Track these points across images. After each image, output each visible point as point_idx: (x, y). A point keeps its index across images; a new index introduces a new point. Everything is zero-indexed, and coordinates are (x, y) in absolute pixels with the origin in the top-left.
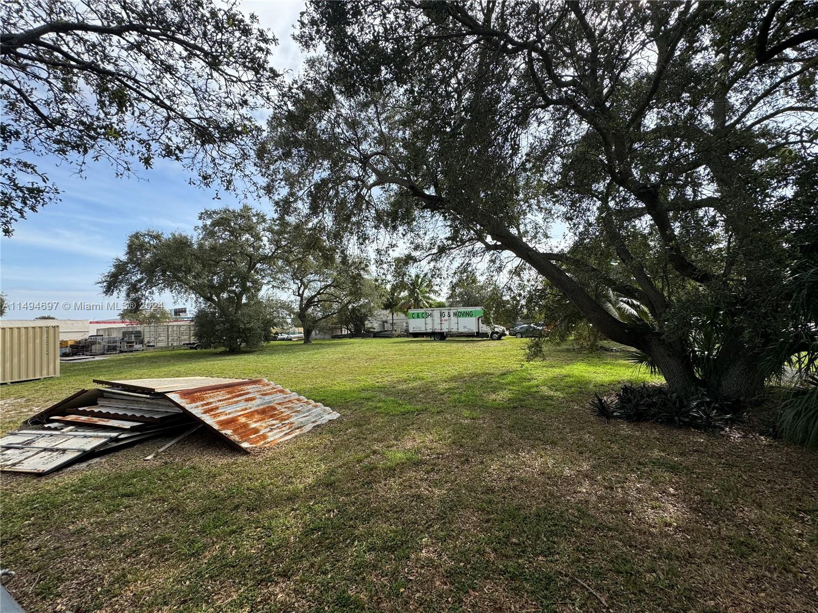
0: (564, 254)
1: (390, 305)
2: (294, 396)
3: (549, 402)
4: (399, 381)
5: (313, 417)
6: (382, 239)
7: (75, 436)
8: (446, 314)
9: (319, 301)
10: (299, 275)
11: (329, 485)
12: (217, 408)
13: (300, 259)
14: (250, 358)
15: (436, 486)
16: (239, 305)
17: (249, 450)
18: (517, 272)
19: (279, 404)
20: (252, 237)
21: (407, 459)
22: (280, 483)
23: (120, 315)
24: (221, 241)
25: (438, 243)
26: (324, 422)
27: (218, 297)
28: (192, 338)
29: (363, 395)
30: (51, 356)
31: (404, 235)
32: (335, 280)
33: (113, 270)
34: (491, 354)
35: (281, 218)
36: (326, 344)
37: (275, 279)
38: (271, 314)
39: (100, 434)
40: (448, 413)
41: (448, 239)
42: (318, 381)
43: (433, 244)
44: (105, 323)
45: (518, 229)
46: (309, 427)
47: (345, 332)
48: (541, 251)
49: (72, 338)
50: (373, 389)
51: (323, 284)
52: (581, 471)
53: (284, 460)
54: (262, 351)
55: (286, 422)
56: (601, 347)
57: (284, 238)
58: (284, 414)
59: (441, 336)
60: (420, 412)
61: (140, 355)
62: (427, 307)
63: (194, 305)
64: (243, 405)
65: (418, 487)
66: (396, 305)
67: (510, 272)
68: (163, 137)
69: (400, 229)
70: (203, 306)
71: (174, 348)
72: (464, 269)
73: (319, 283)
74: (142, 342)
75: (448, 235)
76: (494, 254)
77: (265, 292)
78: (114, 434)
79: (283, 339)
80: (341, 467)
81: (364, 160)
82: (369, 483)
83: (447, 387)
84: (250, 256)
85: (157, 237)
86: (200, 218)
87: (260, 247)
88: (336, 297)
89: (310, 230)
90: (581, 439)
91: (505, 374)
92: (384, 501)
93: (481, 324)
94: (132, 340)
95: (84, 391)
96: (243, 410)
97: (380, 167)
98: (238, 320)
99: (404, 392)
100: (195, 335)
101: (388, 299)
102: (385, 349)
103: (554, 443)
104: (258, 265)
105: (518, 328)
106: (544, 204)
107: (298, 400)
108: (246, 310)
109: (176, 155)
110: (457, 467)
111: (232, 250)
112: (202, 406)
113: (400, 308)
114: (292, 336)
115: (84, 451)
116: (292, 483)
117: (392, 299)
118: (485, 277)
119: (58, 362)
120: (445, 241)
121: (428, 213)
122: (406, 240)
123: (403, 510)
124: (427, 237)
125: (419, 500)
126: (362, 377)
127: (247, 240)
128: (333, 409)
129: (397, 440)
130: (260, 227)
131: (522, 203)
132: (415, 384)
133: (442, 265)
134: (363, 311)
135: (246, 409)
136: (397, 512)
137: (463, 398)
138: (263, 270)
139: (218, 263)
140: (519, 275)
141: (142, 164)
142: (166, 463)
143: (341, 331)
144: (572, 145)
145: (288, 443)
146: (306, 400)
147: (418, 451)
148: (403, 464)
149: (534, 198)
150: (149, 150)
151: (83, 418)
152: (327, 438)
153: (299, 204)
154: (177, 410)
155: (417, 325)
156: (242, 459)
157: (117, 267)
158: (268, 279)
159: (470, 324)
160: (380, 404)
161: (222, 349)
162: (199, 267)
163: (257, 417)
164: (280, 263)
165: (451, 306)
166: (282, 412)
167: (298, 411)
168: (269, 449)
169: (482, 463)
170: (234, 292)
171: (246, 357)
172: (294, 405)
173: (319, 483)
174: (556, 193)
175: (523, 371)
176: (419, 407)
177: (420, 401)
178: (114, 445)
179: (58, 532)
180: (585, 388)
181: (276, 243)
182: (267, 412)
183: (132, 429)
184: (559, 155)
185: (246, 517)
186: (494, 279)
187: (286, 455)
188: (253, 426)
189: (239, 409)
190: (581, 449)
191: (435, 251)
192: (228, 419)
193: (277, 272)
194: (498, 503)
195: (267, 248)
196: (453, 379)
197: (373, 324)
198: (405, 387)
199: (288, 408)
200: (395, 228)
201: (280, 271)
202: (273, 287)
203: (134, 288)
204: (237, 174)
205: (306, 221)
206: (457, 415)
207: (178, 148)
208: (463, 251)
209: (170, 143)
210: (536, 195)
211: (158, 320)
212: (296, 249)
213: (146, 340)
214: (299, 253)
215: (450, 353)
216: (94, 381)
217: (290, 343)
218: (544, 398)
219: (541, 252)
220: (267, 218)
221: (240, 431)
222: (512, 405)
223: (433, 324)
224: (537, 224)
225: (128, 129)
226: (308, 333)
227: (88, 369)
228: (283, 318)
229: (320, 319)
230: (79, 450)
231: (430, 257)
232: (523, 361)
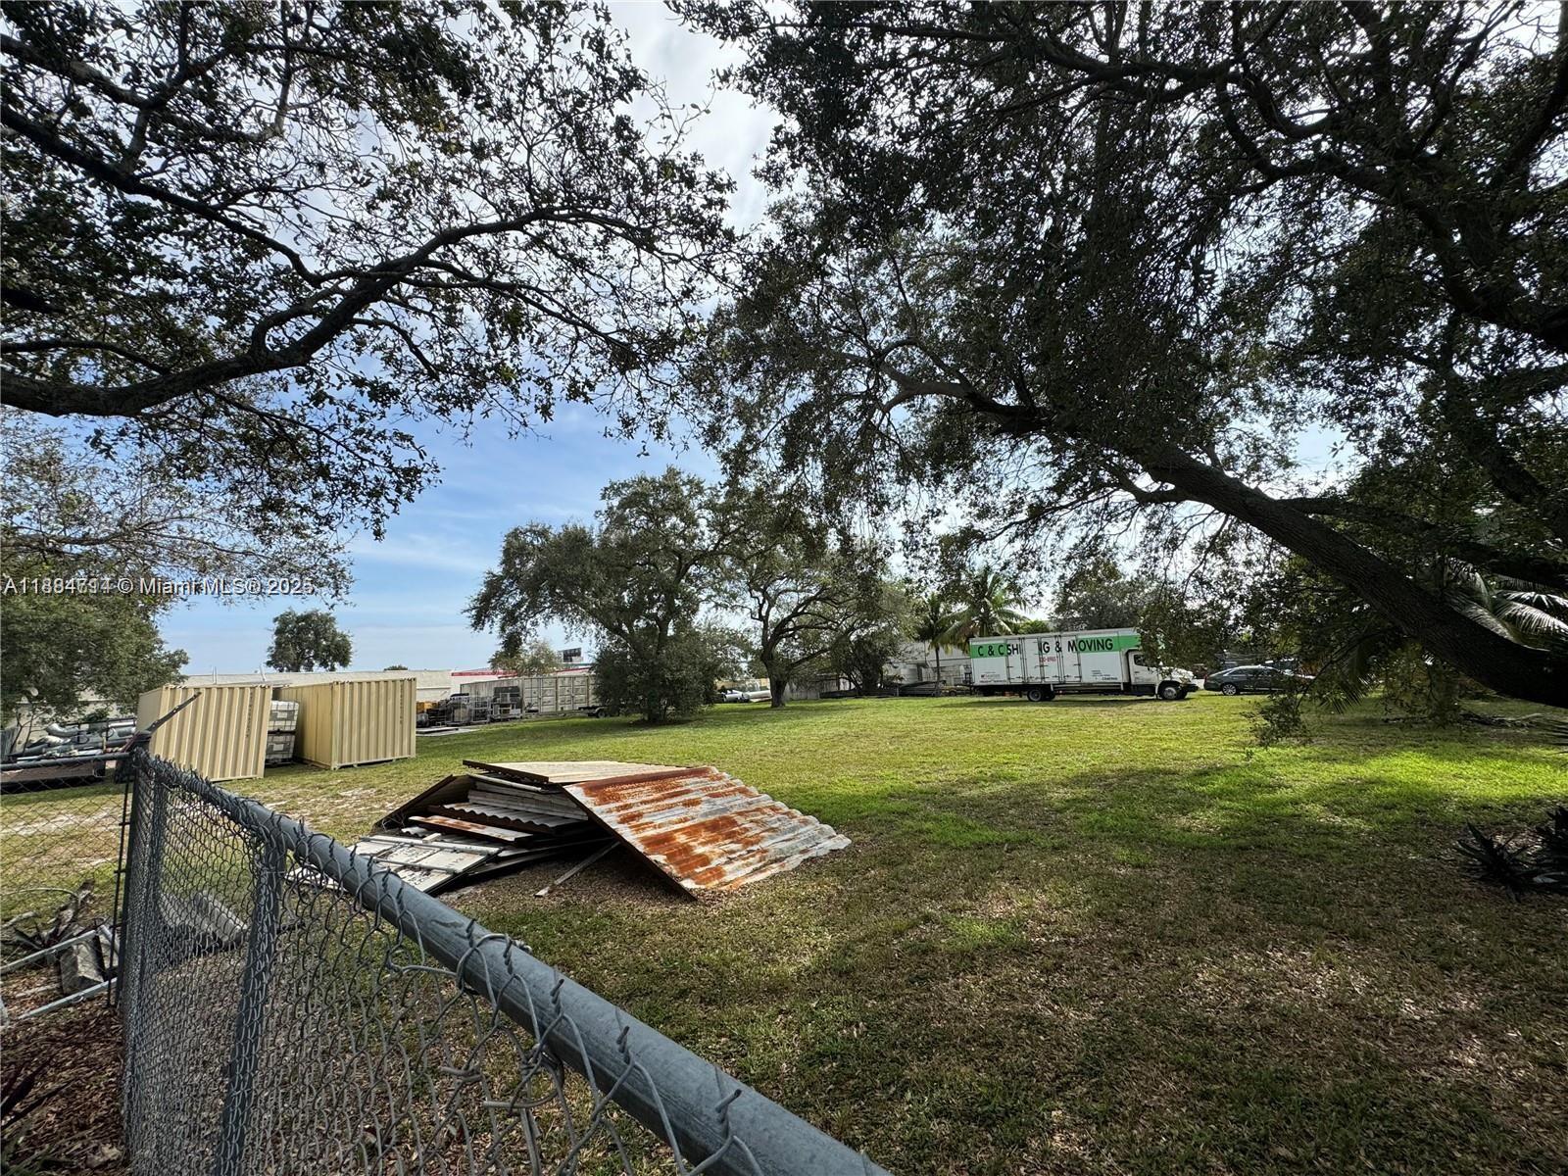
0: (1335, 497)
1: (932, 631)
2: (765, 800)
3: (1332, 839)
4: (961, 782)
5: (802, 842)
6: (914, 504)
7: (442, 849)
8: (1053, 646)
9: (796, 629)
10: (760, 582)
11: (844, 974)
12: (640, 815)
13: (761, 552)
14: (684, 732)
15: (1069, 1002)
16: (663, 639)
17: (694, 894)
18: (1218, 545)
19: (740, 814)
20: (682, 520)
21: (998, 938)
22: (753, 959)
23: (492, 661)
24: (634, 532)
25: (1029, 499)
26: (821, 853)
27: (630, 626)
28: (592, 697)
29: (894, 805)
30: (406, 724)
31: (957, 491)
32: (824, 588)
33: (484, 590)
34: (1164, 730)
35: (733, 482)
36: (811, 709)
37: (719, 591)
38: (713, 654)
39: (475, 848)
40: (1079, 852)
41: (1050, 490)
42: (804, 776)
43: (1016, 505)
44: (470, 674)
45: (1212, 456)
46: (795, 861)
47: (845, 685)
48: (1275, 495)
49: (429, 698)
50: (911, 794)
51: (802, 595)
52: (1452, 1012)
53: (757, 918)
54: (701, 721)
55: (755, 848)
56: (1468, 716)
57: (734, 518)
58: (750, 834)
59: (1043, 693)
60: (1014, 846)
61: (519, 725)
62: (1008, 634)
63: (594, 642)
64: (680, 812)
65: (1030, 999)
66: (944, 630)
67: (1199, 548)
68: (569, 370)
69: (948, 478)
70: (608, 643)
71: (565, 715)
72: (1089, 549)
73: (795, 594)
74: (520, 705)
75: (1051, 483)
76: (1155, 513)
77: (706, 616)
78: (493, 850)
79: (735, 701)
80: (862, 941)
81: (877, 362)
82: (921, 978)
83: (1069, 796)
84: (679, 553)
85: (543, 533)
86: (603, 497)
87: (695, 536)
88: (827, 620)
89: (779, 497)
90: (1441, 935)
91: (1206, 773)
92: (957, 1018)
93: (1133, 666)
94: (508, 699)
95: (451, 779)
96: (681, 821)
97: (904, 368)
98: (662, 665)
99: (975, 804)
100: (596, 693)
101: (926, 621)
102: (927, 718)
103: (1361, 937)
104: (692, 569)
105: (1226, 673)
106: (1274, 392)
107: (773, 809)
108: (673, 648)
109: (585, 394)
110: (1115, 968)
111: (651, 545)
112: (618, 809)
113: (953, 637)
114: (750, 694)
115: (455, 874)
116: (774, 961)
117: (935, 619)
118: (1138, 563)
119: (414, 735)
120: (1042, 496)
121: (1002, 445)
122: (960, 501)
123: (1000, 1044)
124: (1004, 491)
125: (1033, 1028)
126: (886, 772)
127: (674, 527)
128: (838, 830)
129: (970, 899)
130: (694, 503)
131: (1215, 399)
132: (997, 788)
133: (1039, 543)
134: (879, 644)
135: (686, 820)
136: (986, 1045)
137: (1109, 822)
138: (699, 577)
139: (629, 569)
140: (1223, 553)
141: (539, 415)
142: (567, 904)
143: (838, 685)
144: (1337, 257)
145: (760, 886)
146: (786, 809)
147: (1019, 925)
148: (989, 948)
149: (1245, 386)
150: (549, 391)
151: (451, 822)
152: (831, 885)
153: (762, 454)
154: (582, 816)
155: (988, 669)
156: (685, 909)
157: (489, 584)
158: (708, 591)
159: (1108, 666)
160: (928, 825)
161: (637, 717)
162: (600, 577)
163: (705, 835)
164: (728, 562)
165: (1060, 629)
166: (747, 830)
167: (773, 830)
168: (730, 895)
169: (1173, 964)
170: (654, 617)
171: (675, 730)
172: (766, 818)
173: (824, 968)
174: (1304, 364)
175: (1253, 767)
176: (1012, 834)
177: (1012, 824)
178: (493, 867)
179: (428, 997)
180: (1434, 812)
181: (720, 526)
182: (721, 827)
183: (518, 843)
184: (1301, 283)
185: (701, 1014)
186: (1161, 564)
187: (759, 908)
188: (700, 850)
189: (675, 818)
190: (1446, 960)
191: (1022, 516)
192: (659, 835)
193: (722, 580)
194: (1226, 1059)
195: (706, 537)
196: (1080, 780)
197: (899, 670)
198: (975, 792)
199: (756, 822)
200: (938, 479)
201: (729, 576)
202: (717, 605)
203: (511, 617)
204: (675, 412)
205: (774, 482)
206: (1099, 856)
207: (587, 383)
208: (1083, 514)
209: (578, 378)
210: (1250, 378)
211: (542, 669)
212: (753, 537)
213: (526, 702)
214: (759, 541)
215: (1067, 728)
216: (465, 763)
217: (747, 706)
218: (1314, 830)
219: (1276, 497)
220: (705, 485)
221: (678, 858)
222: (1233, 842)
223: (1024, 669)
224: (1256, 439)
225: (524, 366)
226: (778, 688)
227: (450, 747)
228: (733, 661)
229: (799, 662)
230: (448, 871)
231: (1013, 529)
232: (1251, 745)
